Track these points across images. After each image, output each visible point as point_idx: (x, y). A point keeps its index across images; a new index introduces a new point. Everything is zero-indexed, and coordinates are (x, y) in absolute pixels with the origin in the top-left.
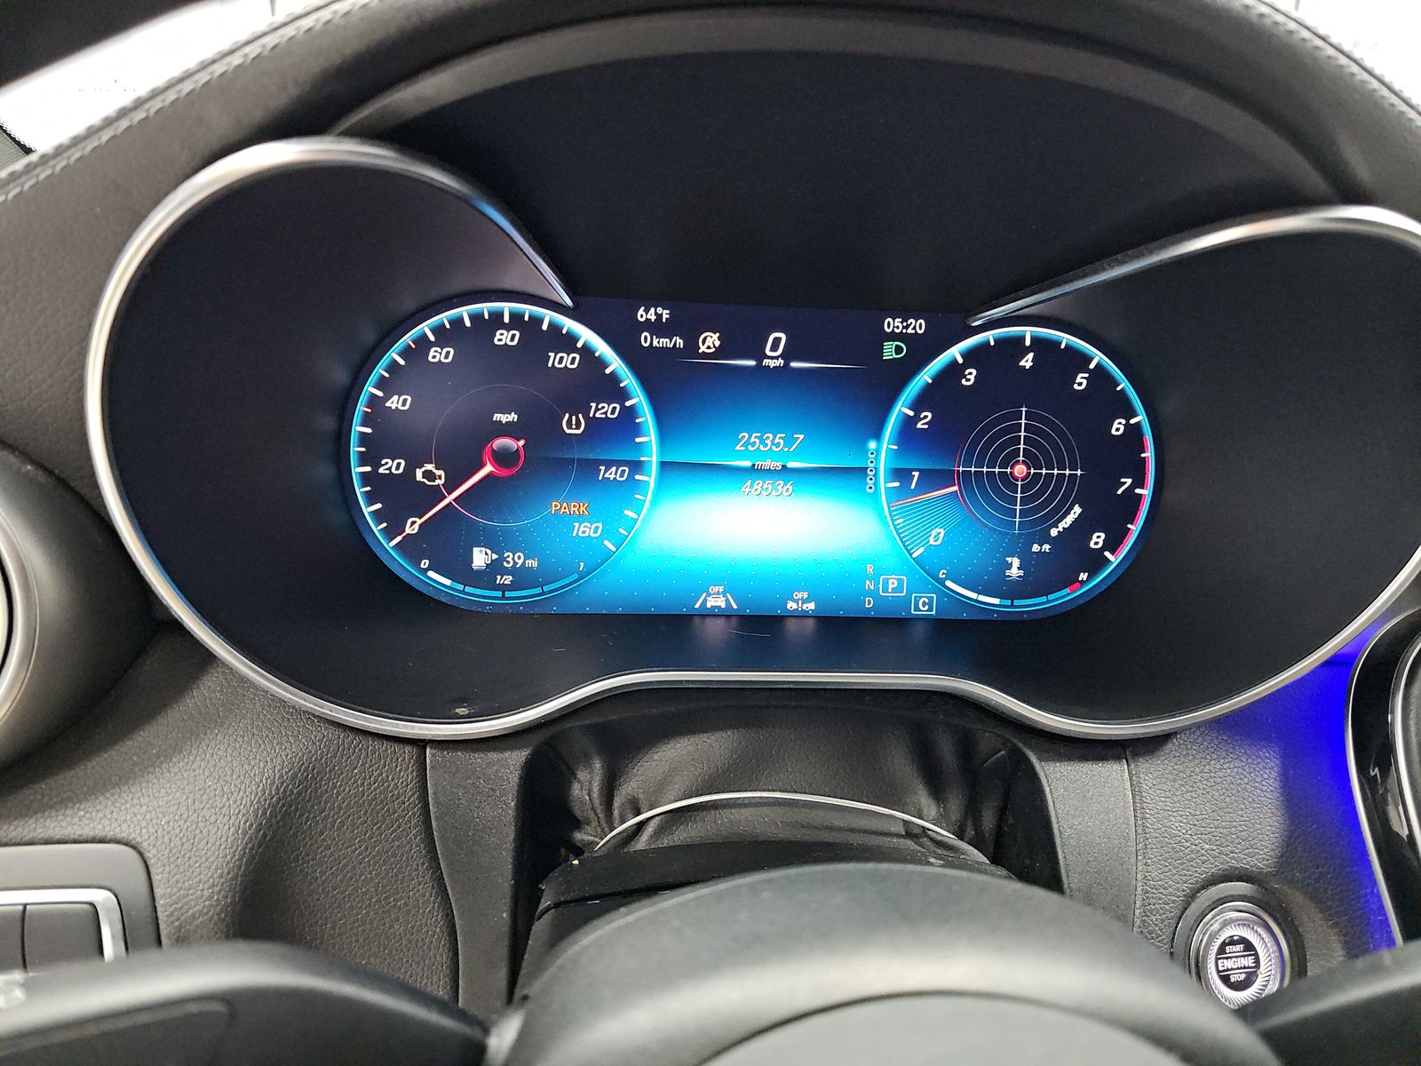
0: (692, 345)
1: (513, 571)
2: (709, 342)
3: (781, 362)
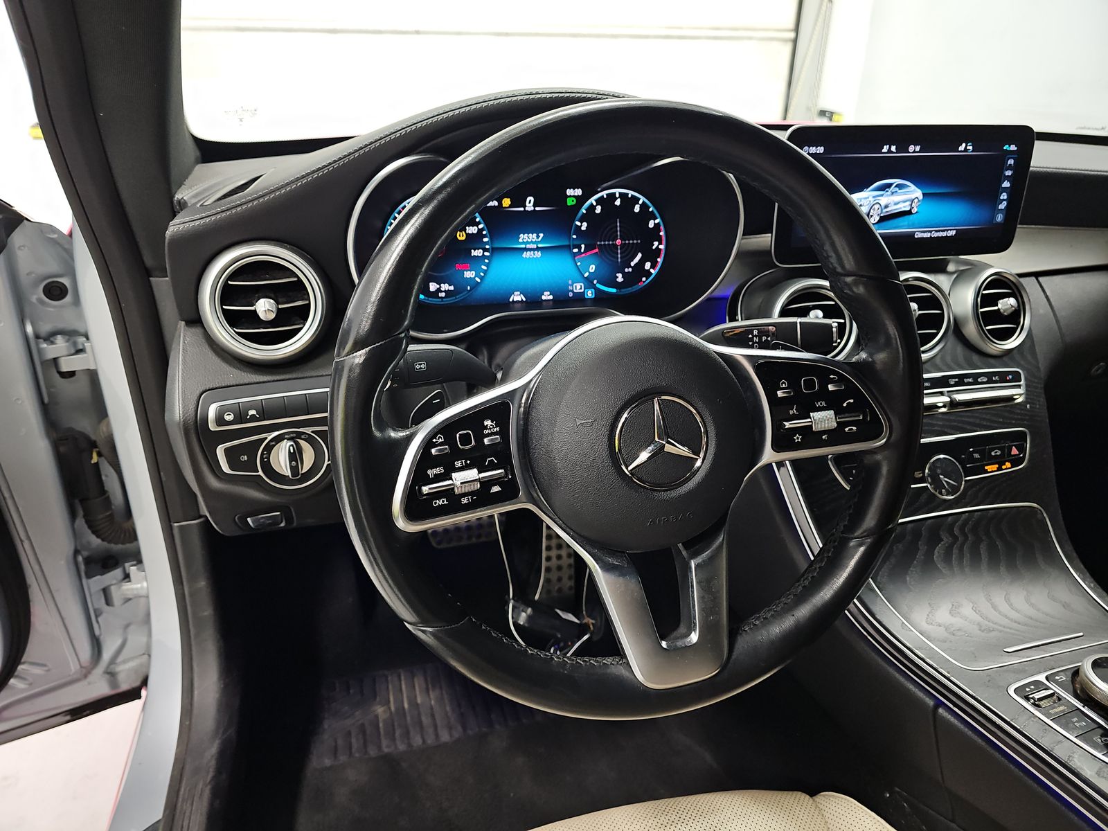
0: (500, 203)
1: (445, 291)
2: (506, 202)
3: (532, 208)
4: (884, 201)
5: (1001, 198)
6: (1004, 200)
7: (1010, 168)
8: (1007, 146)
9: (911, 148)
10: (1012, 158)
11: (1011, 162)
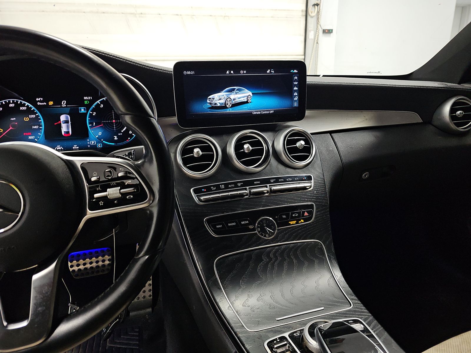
0: (48, 104)
2: (51, 103)
3: (65, 106)
4: (232, 96)
5: (295, 95)
6: (296, 96)
7: (296, 81)
8: (293, 70)
9: (242, 72)
10: (296, 76)
11: (296, 78)
